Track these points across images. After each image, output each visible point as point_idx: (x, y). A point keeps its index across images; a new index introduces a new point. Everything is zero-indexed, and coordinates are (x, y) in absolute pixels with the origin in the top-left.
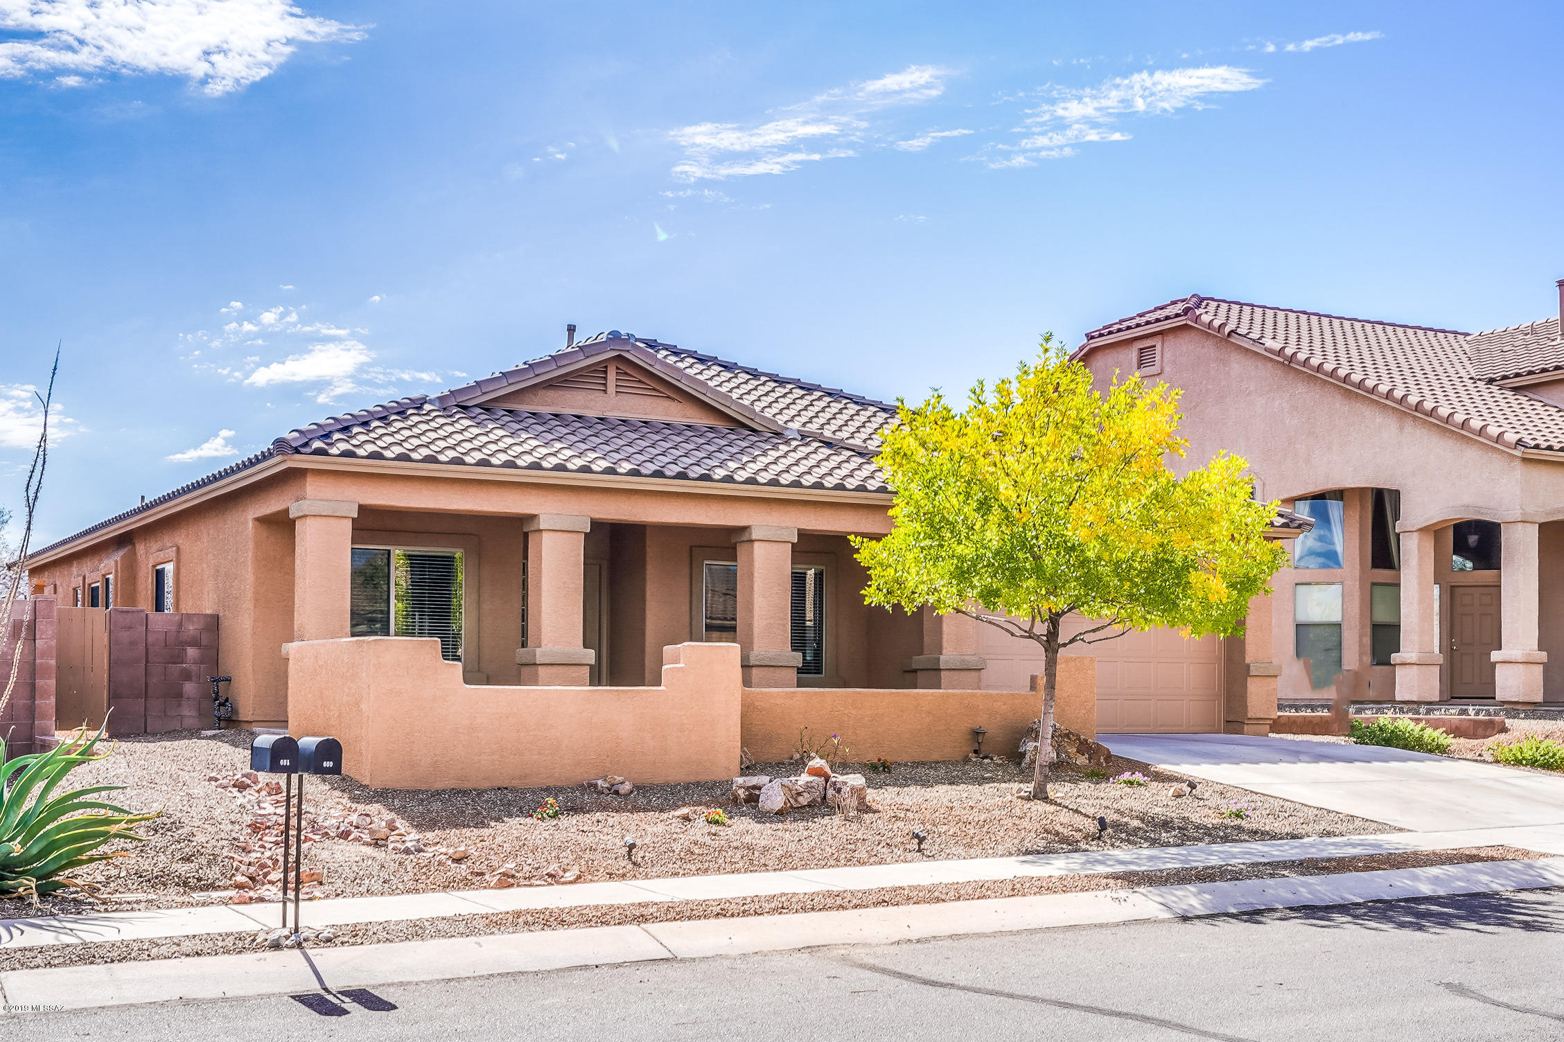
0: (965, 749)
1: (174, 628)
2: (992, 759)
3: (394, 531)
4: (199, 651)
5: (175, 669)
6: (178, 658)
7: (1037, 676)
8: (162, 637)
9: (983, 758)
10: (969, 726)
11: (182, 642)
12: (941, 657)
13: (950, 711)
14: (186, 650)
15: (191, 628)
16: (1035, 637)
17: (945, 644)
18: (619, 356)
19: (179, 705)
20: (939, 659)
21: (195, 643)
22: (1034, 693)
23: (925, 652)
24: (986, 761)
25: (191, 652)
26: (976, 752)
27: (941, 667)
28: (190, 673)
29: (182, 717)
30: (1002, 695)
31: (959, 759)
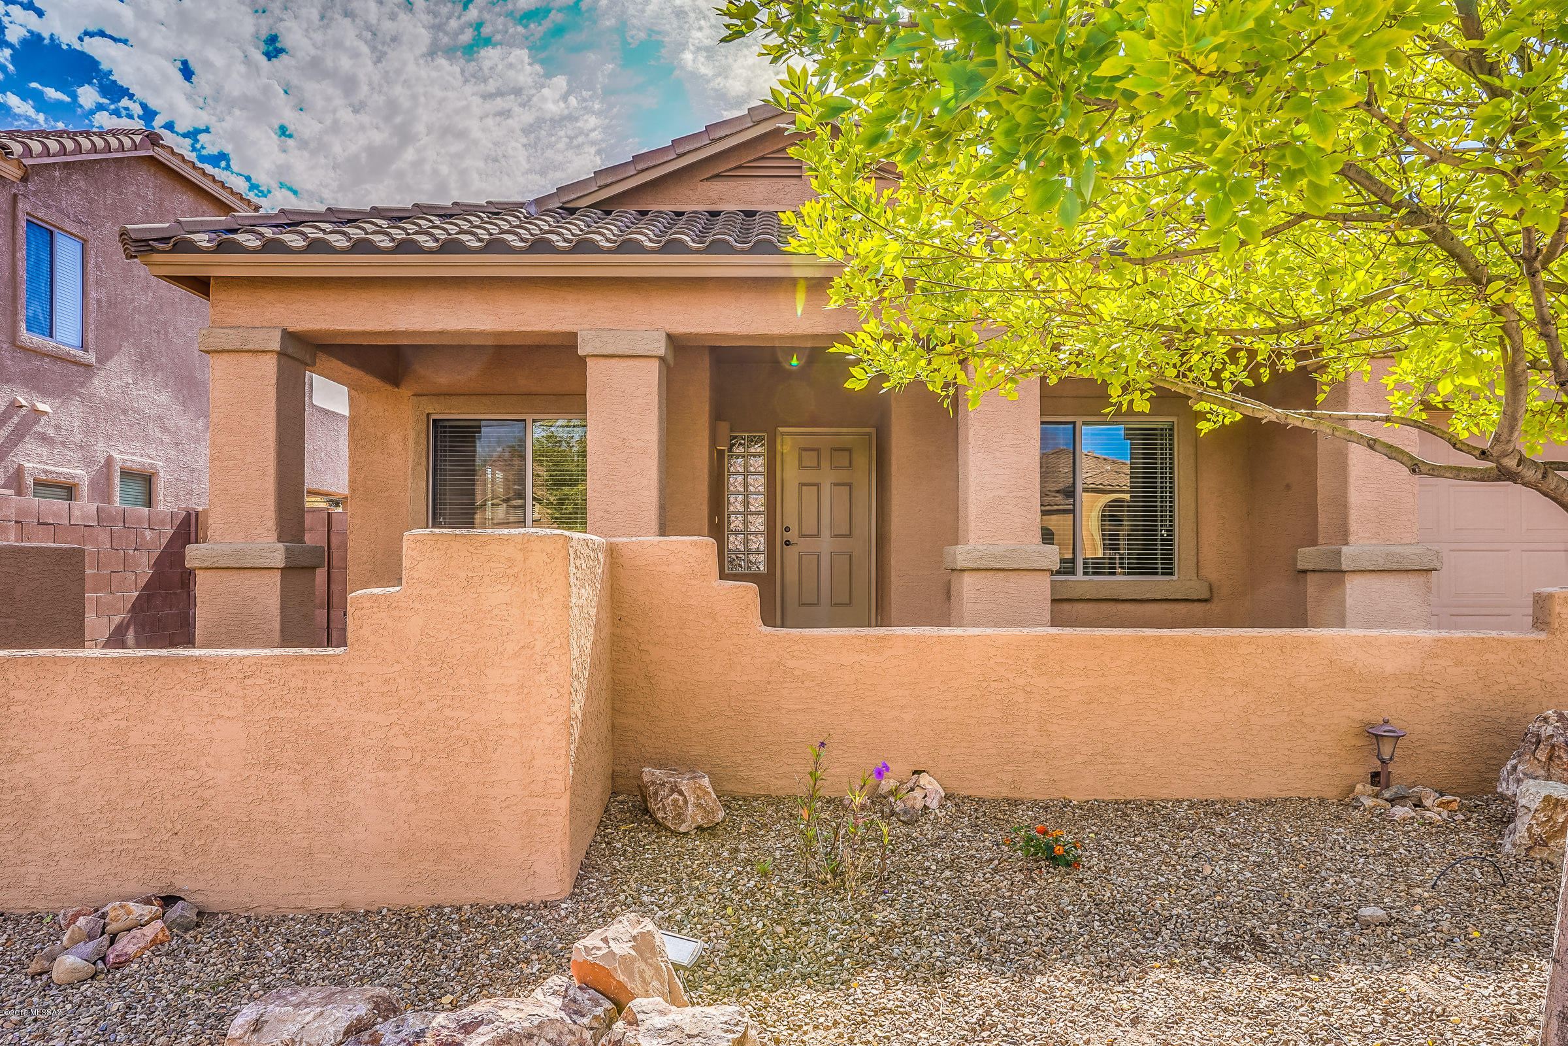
0: (1345, 769)
2: (1418, 805)
7: (1550, 596)
9: (1392, 801)
10: (1358, 716)
12: (1344, 549)
13: (1302, 679)
16: (1530, 474)
17: (1353, 526)
20: (1339, 552)
22: (1543, 636)
23: (1320, 541)
24: (1401, 812)
26: (1375, 778)
27: (1344, 568)
30: (1450, 642)
31: (1331, 793)
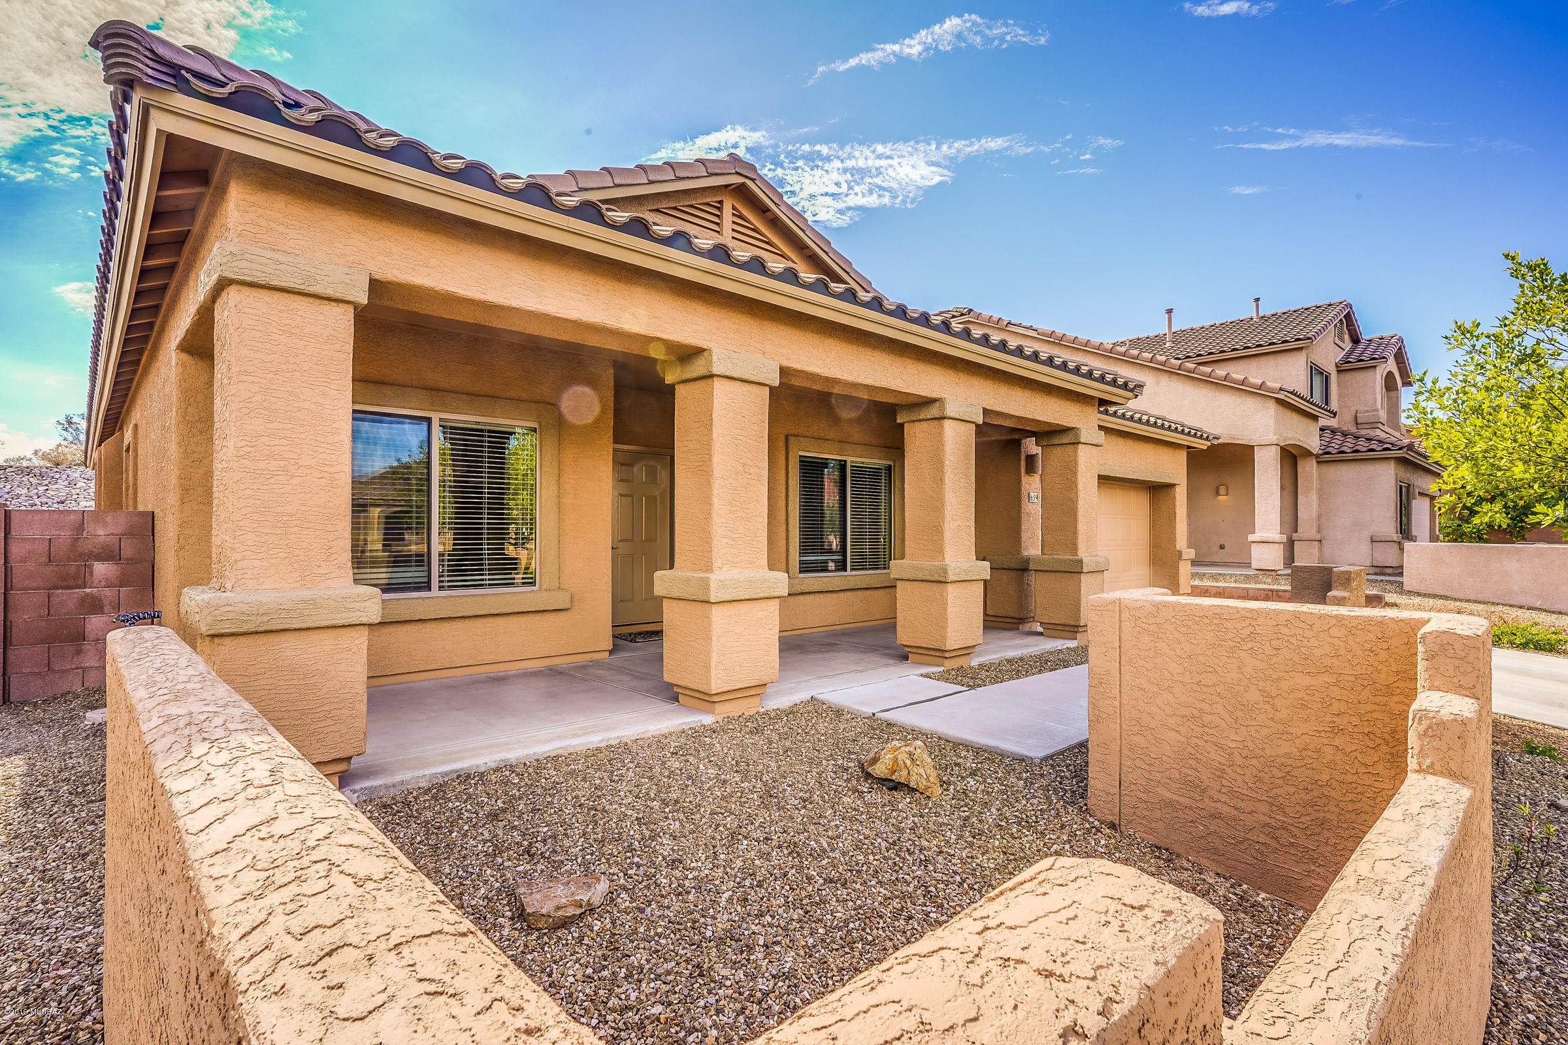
1: (66, 534)
3: (437, 390)
4: (116, 567)
5: (68, 599)
6: (80, 580)
8: (42, 548)
11: (81, 555)
14: (91, 567)
15: (101, 532)
18: (743, 186)
19: (79, 652)
21: (108, 554)
25: (101, 569)
28: (100, 600)
29: (84, 670)
